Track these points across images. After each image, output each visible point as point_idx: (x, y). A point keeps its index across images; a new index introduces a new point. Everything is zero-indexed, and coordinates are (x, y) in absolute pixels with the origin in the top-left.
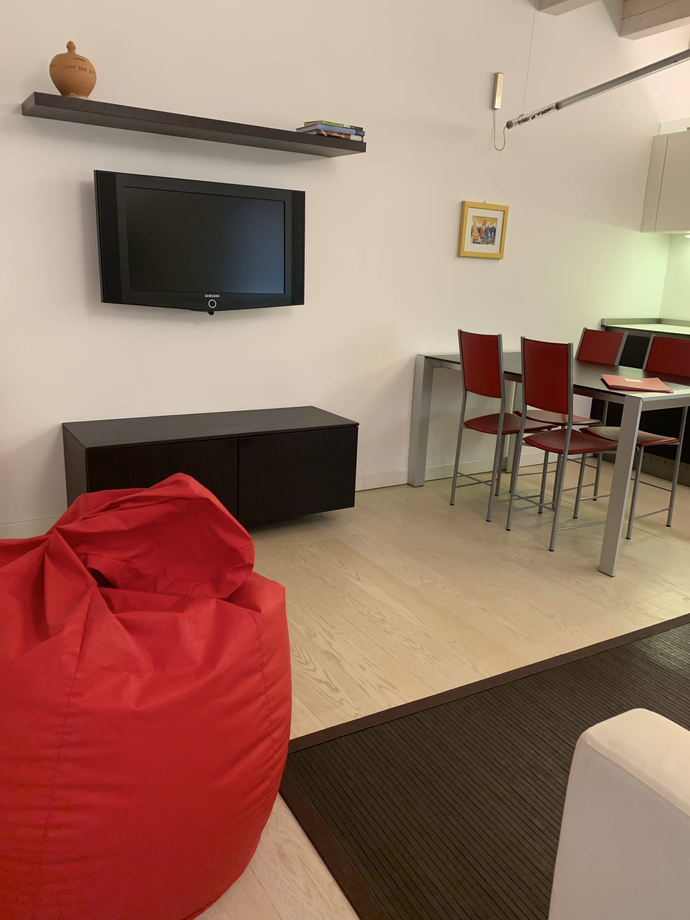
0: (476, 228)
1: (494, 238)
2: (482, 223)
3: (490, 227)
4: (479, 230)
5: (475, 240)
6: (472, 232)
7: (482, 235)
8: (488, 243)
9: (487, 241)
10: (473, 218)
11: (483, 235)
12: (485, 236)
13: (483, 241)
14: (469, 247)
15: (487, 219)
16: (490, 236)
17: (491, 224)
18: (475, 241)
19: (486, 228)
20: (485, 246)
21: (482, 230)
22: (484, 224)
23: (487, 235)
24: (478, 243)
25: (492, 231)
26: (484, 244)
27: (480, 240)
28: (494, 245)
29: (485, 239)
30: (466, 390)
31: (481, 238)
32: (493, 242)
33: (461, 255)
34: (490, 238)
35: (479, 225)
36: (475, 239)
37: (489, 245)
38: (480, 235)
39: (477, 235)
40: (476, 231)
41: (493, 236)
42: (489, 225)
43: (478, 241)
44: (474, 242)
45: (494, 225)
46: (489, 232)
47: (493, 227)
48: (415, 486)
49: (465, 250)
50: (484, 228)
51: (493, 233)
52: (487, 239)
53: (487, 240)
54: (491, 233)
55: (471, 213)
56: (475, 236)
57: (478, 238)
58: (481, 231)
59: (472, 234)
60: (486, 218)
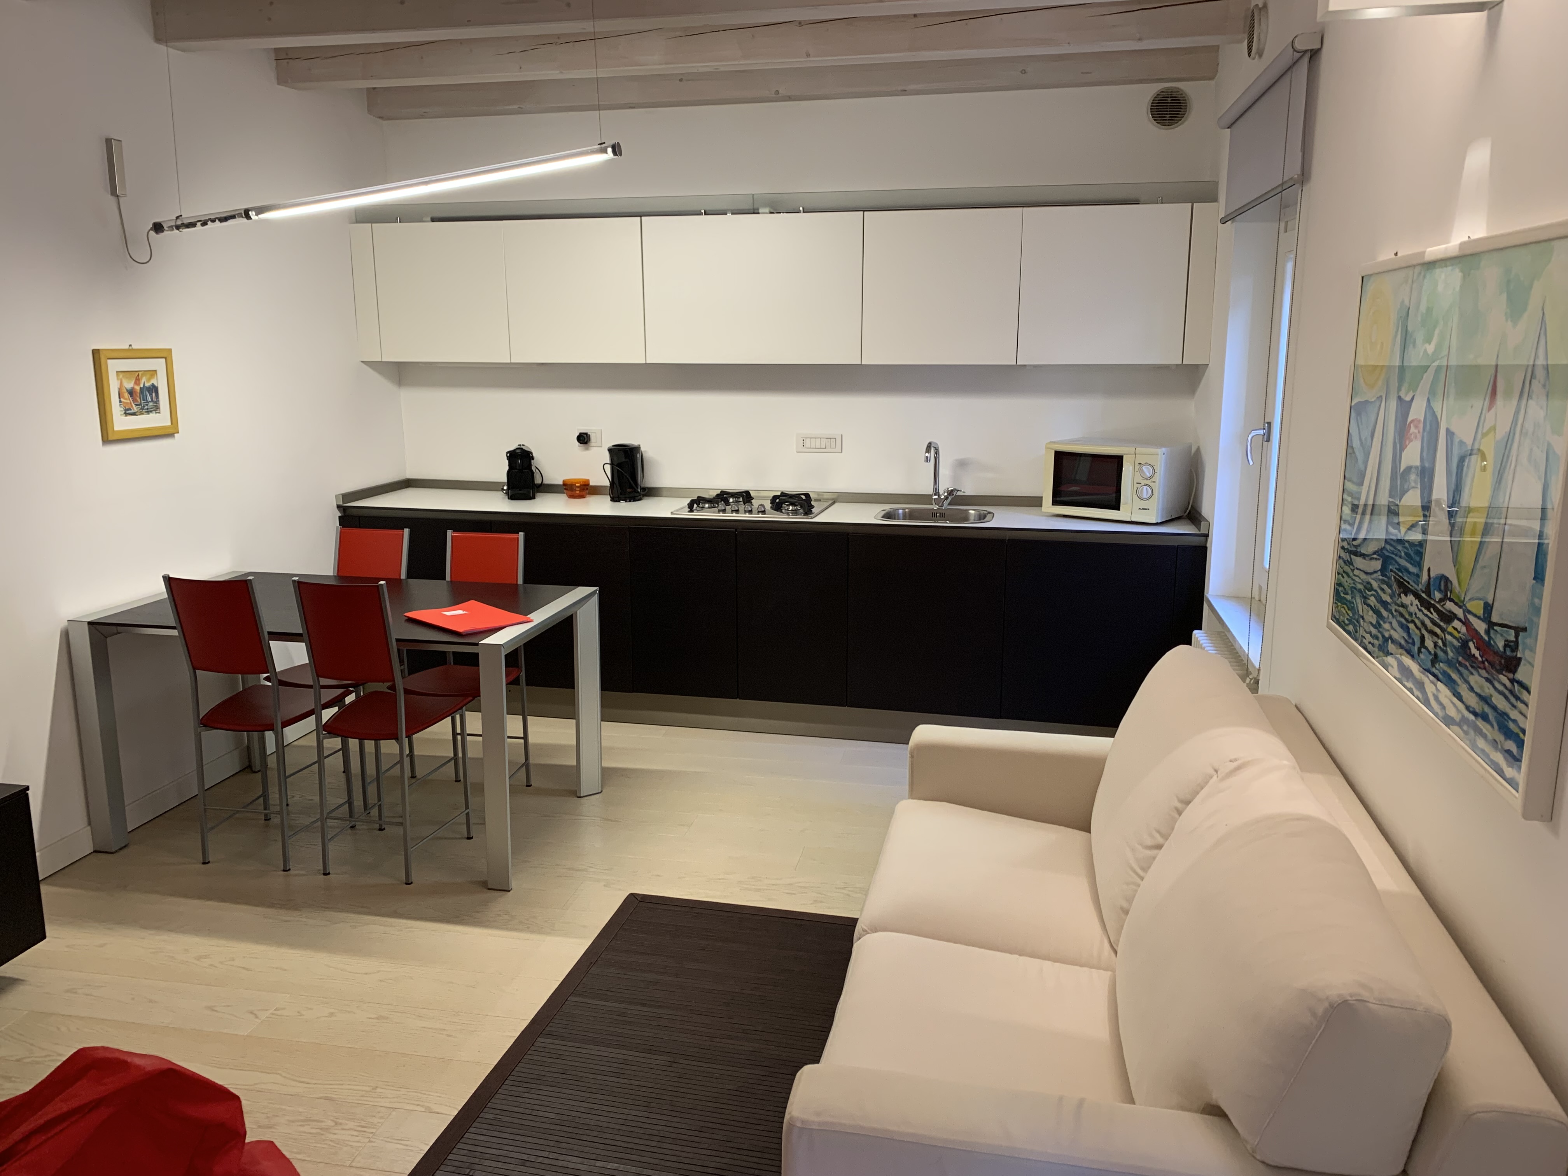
0: (125, 391)
1: (157, 402)
2: (134, 381)
3: (147, 385)
4: (131, 393)
5: (128, 410)
6: (120, 398)
7: (137, 401)
8: (148, 412)
9: (147, 409)
10: (118, 375)
11: (139, 400)
12: (142, 402)
13: (140, 410)
14: (121, 423)
15: (140, 373)
16: (150, 400)
17: (148, 380)
18: (127, 412)
19: (141, 388)
20: (145, 417)
21: (136, 392)
22: (137, 381)
23: (145, 399)
24: (134, 414)
25: (152, 392)
26: (143, 414)
27: (135, 409)
28: (159, 413)
29: (144, 406)
30: (194, 668)
31: (136, 405)
32: (157, 408)
33: (110, 438)
34: (151, 404)
35: (129, 384)
36: (126, 408)
37: (151, 414)
38: (134, 400)
39: (129, 401)
40: (126, 395)
41: (155, 400)
42: (145, 382)
43: (132, 411)
44: (126, 414)
45: (154, 381)
46: (148, 394)
47: (153, 385)
48: (114, 850)
49: (116, 429)
50: (137, 388)
51: (154, 394)
52: (147, 405)
53: (146, 407)
54: (151, 395)
55: (113, 367)
56: (127, 403)
57: (132, 406)
58: (134, 393)
59: (120, 402)
60: (138, 373)
